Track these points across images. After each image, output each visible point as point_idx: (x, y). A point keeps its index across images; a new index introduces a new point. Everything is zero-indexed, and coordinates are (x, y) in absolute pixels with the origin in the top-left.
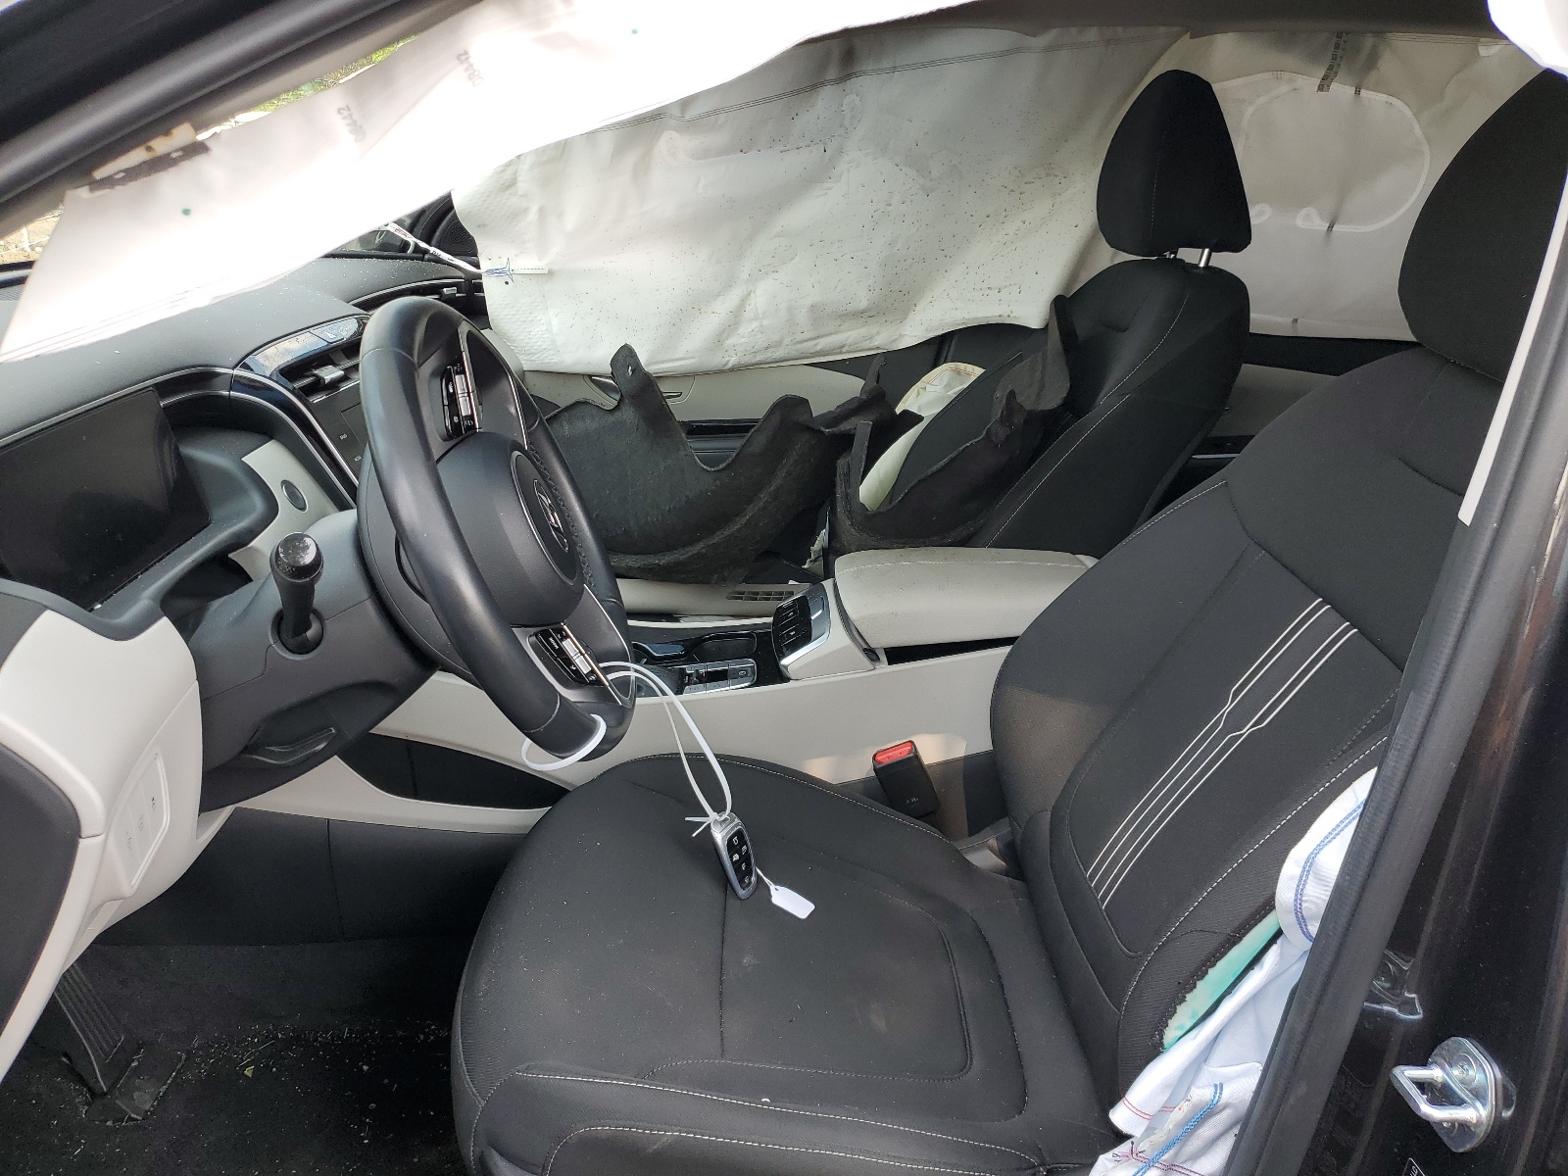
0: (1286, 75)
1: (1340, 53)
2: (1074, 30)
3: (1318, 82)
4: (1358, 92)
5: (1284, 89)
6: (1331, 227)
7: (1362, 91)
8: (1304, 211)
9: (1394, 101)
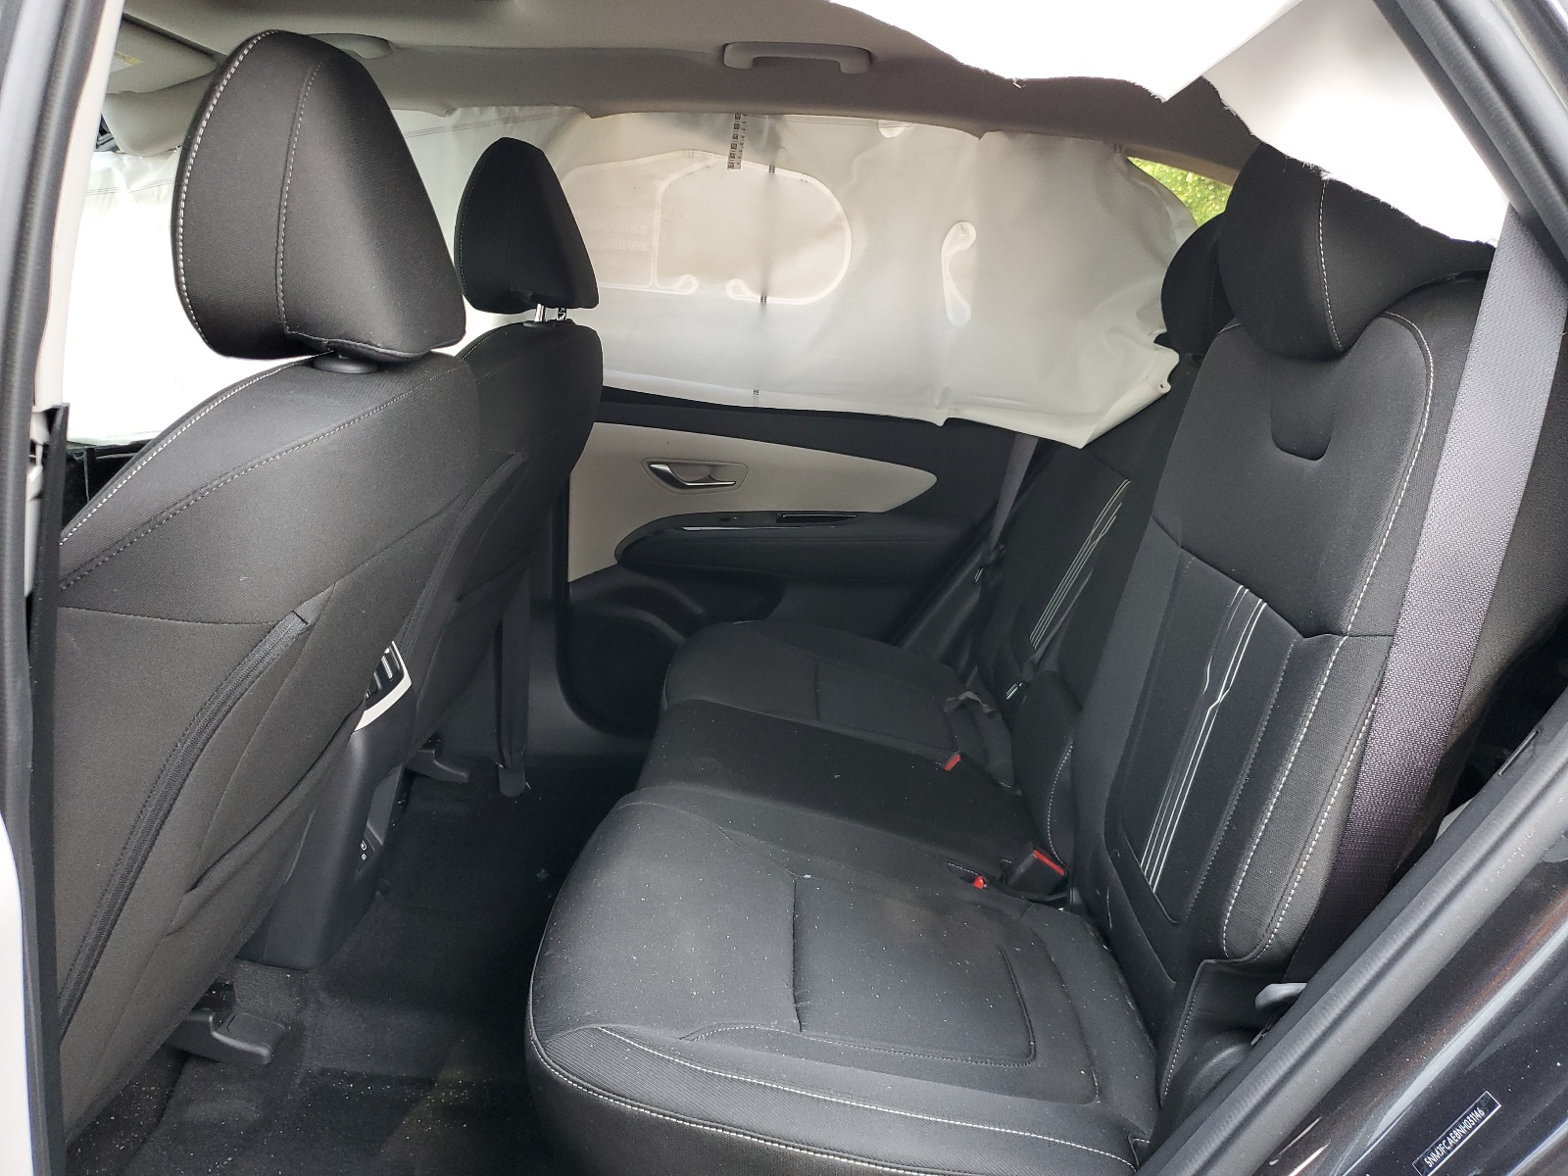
0: (698, 154)
1: (740, 132)
2: (476, 109)
3: (726, 159)
4: (772, 169)
5: (697, 166)
6: (763, 299)
7: (776, 169)
8: (732, 283)
9: (809, 179)
